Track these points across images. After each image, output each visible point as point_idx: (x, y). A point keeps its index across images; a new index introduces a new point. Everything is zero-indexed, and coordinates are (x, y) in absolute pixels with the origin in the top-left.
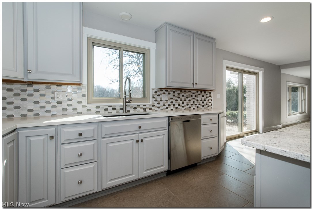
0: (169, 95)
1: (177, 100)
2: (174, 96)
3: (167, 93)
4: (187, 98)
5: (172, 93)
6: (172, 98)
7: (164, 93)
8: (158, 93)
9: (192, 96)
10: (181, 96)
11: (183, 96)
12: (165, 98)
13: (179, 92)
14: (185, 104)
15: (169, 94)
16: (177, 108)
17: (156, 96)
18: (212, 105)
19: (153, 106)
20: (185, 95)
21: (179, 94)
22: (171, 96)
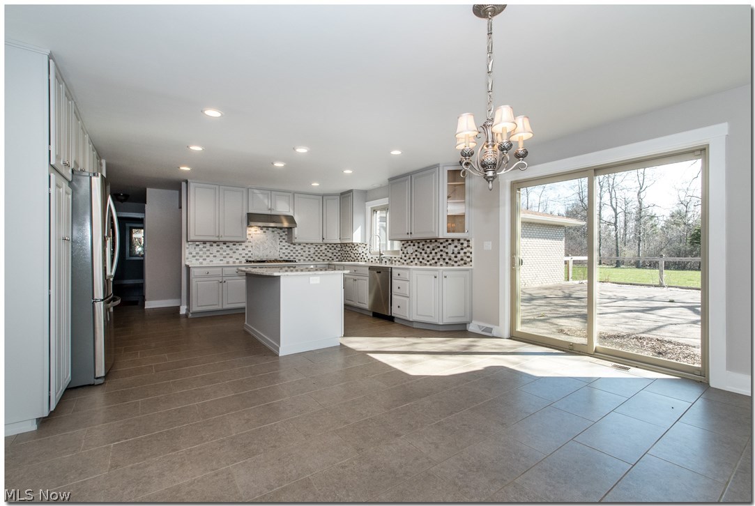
0: (414, 247)
1: (421, 253)
2: (419, 247)
3: (412, 244)
4: (433, 250)
5: (416, 244)
6: (416, 251)
7: (410, 245)
8: (405, 246)
9: (439, 247)
10: (426, 246)
11: (428, 247)
12: (410, 249)
13: (424, 243)
14: (431, 258)
15: (414, 245)
16: (421, 262)
17: (403, 249)
18: (471, 261)
19: (401, 258)
20: (431, 246)
21: (423, 245)
22: (416, 248)
